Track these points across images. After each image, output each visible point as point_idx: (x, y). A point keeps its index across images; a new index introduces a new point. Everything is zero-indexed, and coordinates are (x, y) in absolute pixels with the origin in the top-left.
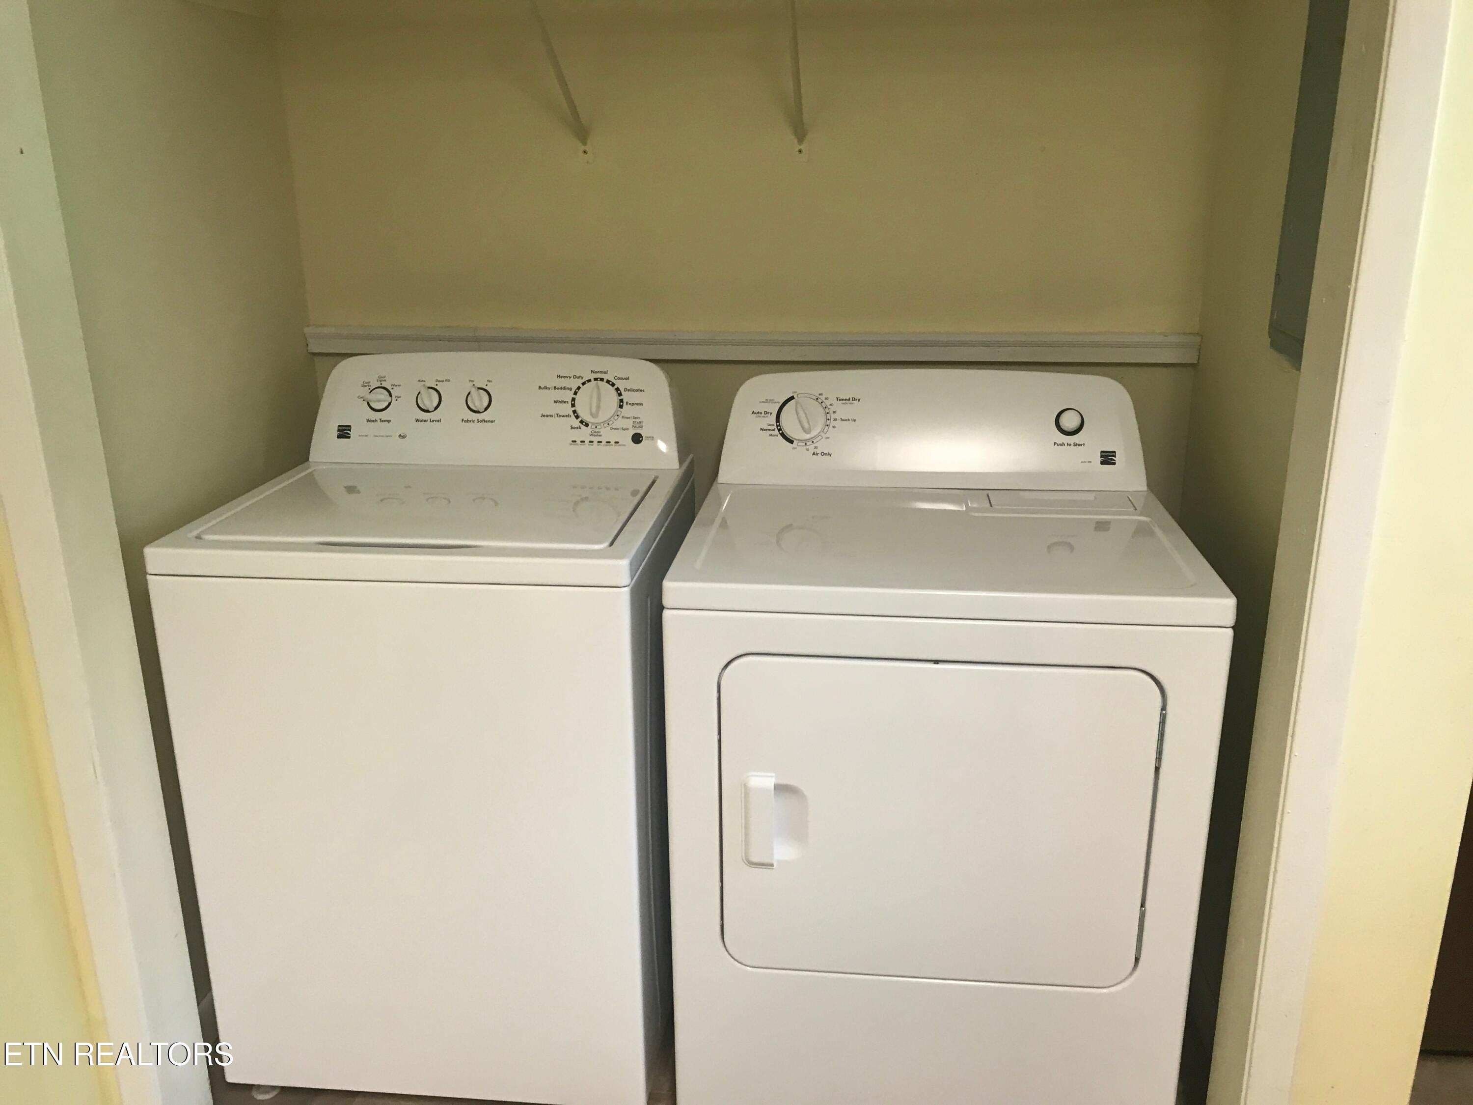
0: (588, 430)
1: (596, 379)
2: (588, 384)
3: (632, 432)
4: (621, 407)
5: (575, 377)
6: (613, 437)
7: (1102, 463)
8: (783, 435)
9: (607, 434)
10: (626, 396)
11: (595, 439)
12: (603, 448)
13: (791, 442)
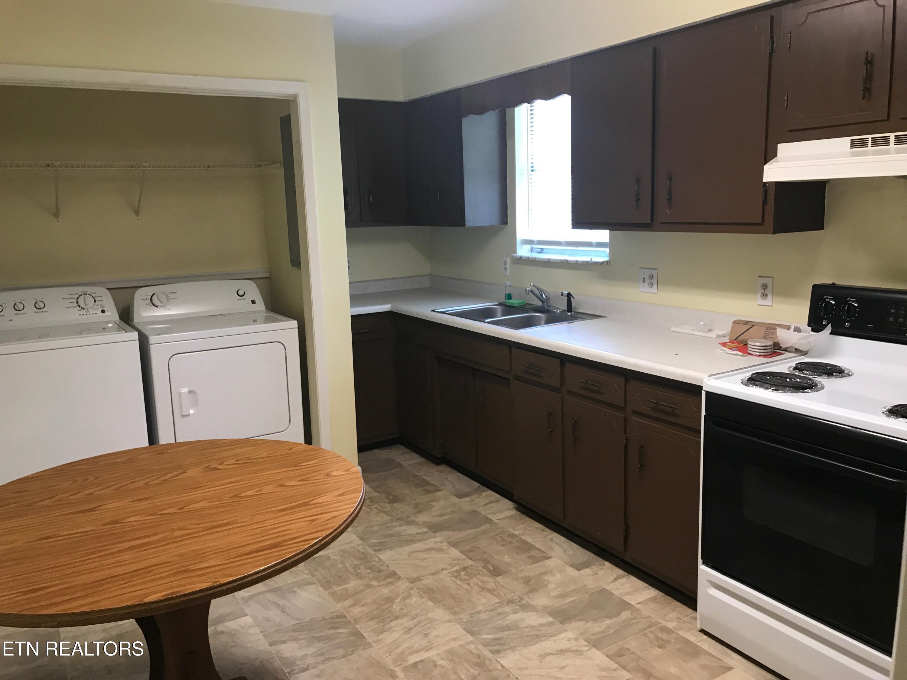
0: (84, 311)
1: (84, 294)
2: (81, 296)
3: (101, 309)
4: (95, 302)
5: (76, 294)
6: (94, 312)
7: (252, 303)
8: (154, 305)
9: (91, 311)
10: (96, 298)
11: (88, 313)
12: (91, 315)
13: (157, 307)
